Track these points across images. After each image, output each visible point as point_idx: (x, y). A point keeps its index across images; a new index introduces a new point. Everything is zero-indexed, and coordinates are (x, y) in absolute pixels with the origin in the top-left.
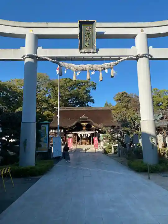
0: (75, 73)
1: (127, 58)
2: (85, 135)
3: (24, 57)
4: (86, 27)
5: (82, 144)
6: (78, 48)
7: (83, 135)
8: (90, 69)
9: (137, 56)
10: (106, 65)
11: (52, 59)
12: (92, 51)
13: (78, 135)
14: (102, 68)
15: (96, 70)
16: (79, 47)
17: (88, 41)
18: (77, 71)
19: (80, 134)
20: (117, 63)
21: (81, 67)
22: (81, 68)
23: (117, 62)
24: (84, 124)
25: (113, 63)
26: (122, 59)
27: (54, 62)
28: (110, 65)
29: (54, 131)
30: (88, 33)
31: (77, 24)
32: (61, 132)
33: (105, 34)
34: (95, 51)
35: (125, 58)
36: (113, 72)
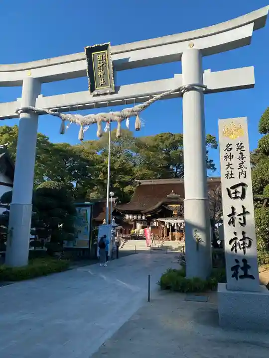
0: (81, 127)
1: (161, 95)
2: (177, 224)
3: (19, 112)
4: (98, 56)
5: (173, 239)
6: (88, 90)
7: (173, 224)
8: (103, 121)
9: (179, 90)
10: (127, 111)
11: (52, 111)
12: (108, 92)
13: (166, 224)
14: (119, 116)
15: (111, 121)
16: (89, 88)
17: (102, 76)
18: (85, 124)
19: (169, 223)
20: (145, 107)
21: (89, 118)
22: (90, 120)
23: (145, 104)
24: (174, 206)
25: (137, 107)
26: (153, 99)
27: (55, 115)
28: (133, 111)
29: (131, 217)
30: (102, 64)
31: (84, 55)
32: (142, 218)
33: (130, 60)
34: (114, 91)
35: (158, 96)
36: (138, 122)
